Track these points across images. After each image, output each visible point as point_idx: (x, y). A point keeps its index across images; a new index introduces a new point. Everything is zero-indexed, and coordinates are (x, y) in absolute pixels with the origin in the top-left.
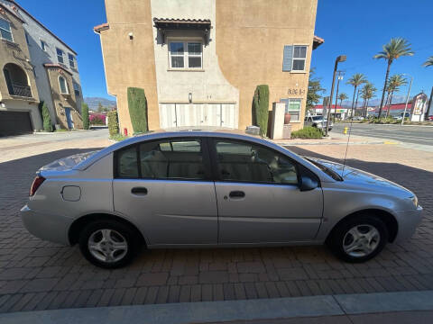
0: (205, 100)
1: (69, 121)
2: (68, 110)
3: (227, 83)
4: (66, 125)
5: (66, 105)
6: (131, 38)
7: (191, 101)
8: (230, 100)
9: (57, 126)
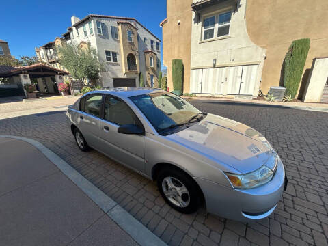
0: (228, 64)
1: (152, 83)
2: (152, 76)
3: (253, 44)
4: (150, 85)
5: (152, 73)
6: (179, 23)
7: (214, 66)
8: (253, 61)
9: (146, 86)
